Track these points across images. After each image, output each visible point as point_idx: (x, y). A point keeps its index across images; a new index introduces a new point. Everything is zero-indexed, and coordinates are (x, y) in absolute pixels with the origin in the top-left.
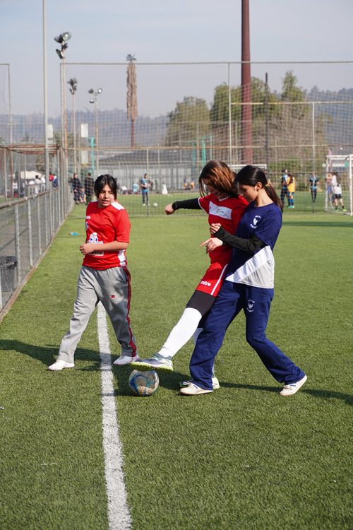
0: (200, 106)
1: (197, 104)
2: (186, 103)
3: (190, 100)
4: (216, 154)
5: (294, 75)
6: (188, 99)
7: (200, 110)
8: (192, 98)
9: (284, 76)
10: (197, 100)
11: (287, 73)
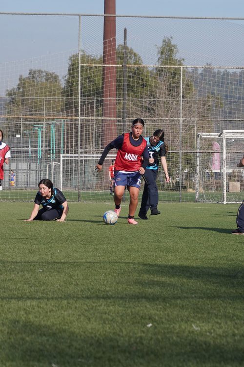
0: (51, 82)
1: (47, 80)
2: (33, 77)
3: (37, 74)
4: (68, 142)
5: (173, 43)
6: (35, 73)
7: (50, 87)
8: (40, 72)
9: (160, 44)
10: (47, 74)
11: (164, 41)
